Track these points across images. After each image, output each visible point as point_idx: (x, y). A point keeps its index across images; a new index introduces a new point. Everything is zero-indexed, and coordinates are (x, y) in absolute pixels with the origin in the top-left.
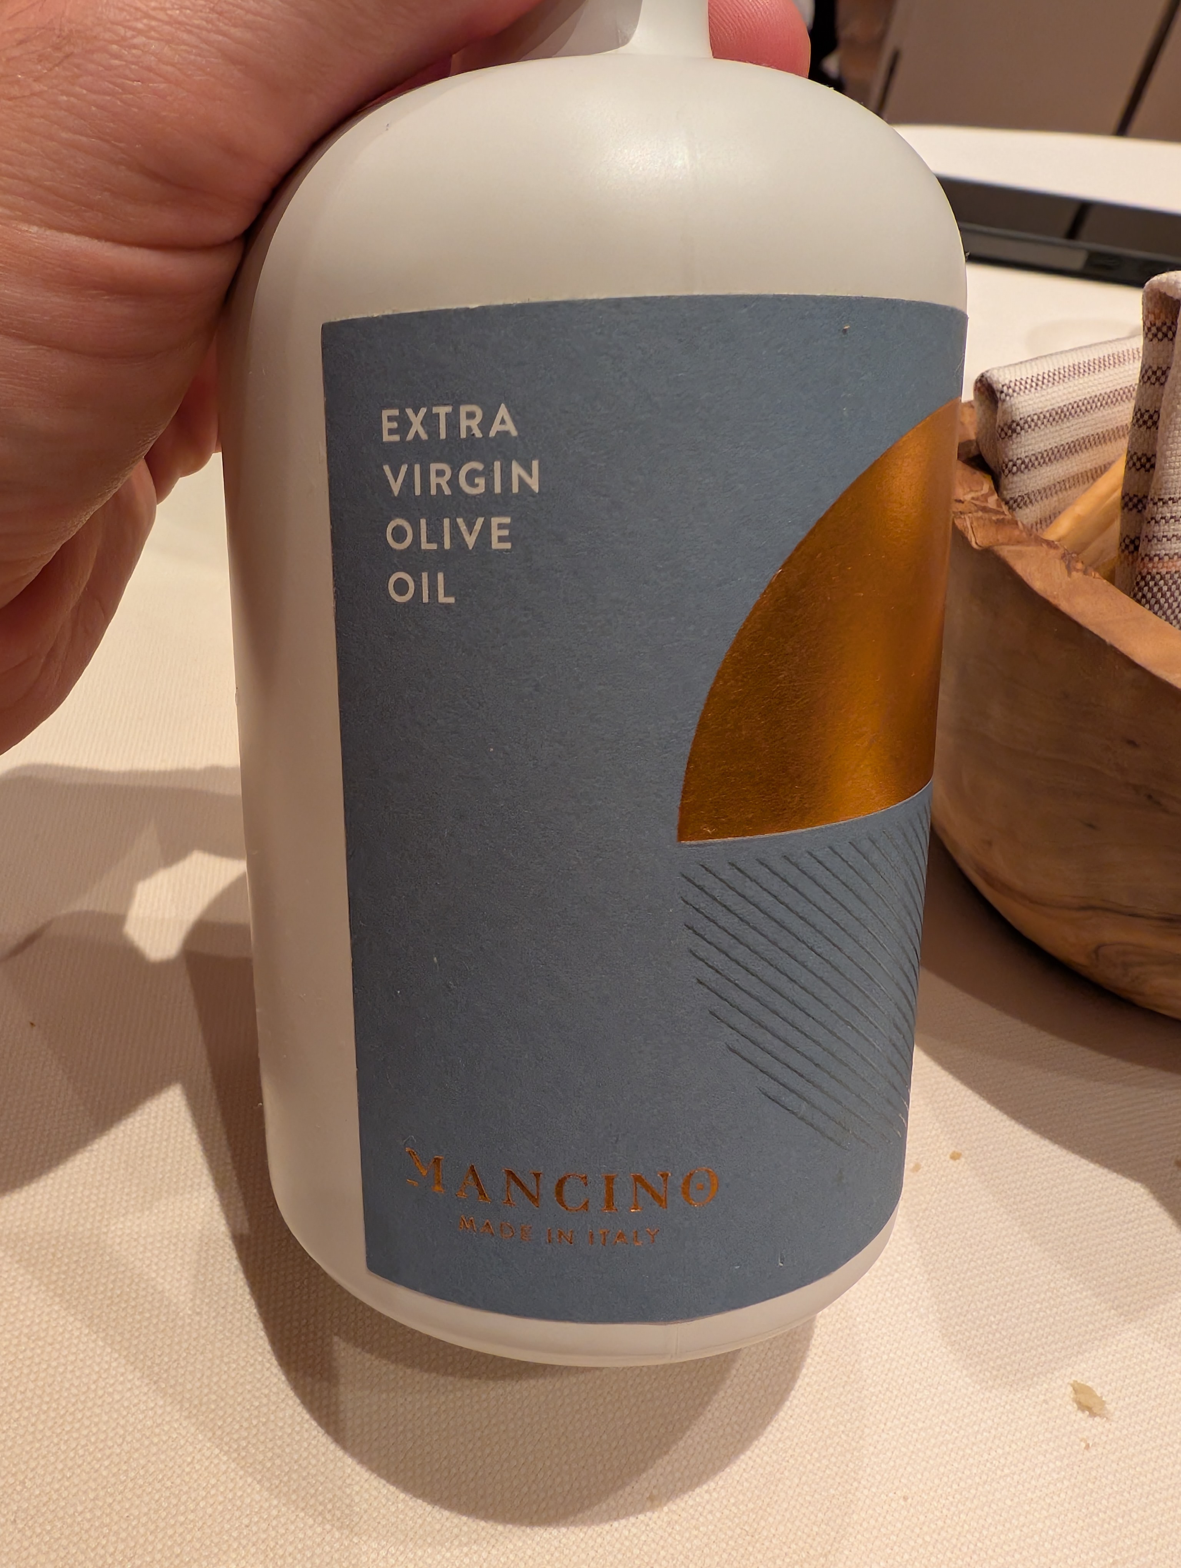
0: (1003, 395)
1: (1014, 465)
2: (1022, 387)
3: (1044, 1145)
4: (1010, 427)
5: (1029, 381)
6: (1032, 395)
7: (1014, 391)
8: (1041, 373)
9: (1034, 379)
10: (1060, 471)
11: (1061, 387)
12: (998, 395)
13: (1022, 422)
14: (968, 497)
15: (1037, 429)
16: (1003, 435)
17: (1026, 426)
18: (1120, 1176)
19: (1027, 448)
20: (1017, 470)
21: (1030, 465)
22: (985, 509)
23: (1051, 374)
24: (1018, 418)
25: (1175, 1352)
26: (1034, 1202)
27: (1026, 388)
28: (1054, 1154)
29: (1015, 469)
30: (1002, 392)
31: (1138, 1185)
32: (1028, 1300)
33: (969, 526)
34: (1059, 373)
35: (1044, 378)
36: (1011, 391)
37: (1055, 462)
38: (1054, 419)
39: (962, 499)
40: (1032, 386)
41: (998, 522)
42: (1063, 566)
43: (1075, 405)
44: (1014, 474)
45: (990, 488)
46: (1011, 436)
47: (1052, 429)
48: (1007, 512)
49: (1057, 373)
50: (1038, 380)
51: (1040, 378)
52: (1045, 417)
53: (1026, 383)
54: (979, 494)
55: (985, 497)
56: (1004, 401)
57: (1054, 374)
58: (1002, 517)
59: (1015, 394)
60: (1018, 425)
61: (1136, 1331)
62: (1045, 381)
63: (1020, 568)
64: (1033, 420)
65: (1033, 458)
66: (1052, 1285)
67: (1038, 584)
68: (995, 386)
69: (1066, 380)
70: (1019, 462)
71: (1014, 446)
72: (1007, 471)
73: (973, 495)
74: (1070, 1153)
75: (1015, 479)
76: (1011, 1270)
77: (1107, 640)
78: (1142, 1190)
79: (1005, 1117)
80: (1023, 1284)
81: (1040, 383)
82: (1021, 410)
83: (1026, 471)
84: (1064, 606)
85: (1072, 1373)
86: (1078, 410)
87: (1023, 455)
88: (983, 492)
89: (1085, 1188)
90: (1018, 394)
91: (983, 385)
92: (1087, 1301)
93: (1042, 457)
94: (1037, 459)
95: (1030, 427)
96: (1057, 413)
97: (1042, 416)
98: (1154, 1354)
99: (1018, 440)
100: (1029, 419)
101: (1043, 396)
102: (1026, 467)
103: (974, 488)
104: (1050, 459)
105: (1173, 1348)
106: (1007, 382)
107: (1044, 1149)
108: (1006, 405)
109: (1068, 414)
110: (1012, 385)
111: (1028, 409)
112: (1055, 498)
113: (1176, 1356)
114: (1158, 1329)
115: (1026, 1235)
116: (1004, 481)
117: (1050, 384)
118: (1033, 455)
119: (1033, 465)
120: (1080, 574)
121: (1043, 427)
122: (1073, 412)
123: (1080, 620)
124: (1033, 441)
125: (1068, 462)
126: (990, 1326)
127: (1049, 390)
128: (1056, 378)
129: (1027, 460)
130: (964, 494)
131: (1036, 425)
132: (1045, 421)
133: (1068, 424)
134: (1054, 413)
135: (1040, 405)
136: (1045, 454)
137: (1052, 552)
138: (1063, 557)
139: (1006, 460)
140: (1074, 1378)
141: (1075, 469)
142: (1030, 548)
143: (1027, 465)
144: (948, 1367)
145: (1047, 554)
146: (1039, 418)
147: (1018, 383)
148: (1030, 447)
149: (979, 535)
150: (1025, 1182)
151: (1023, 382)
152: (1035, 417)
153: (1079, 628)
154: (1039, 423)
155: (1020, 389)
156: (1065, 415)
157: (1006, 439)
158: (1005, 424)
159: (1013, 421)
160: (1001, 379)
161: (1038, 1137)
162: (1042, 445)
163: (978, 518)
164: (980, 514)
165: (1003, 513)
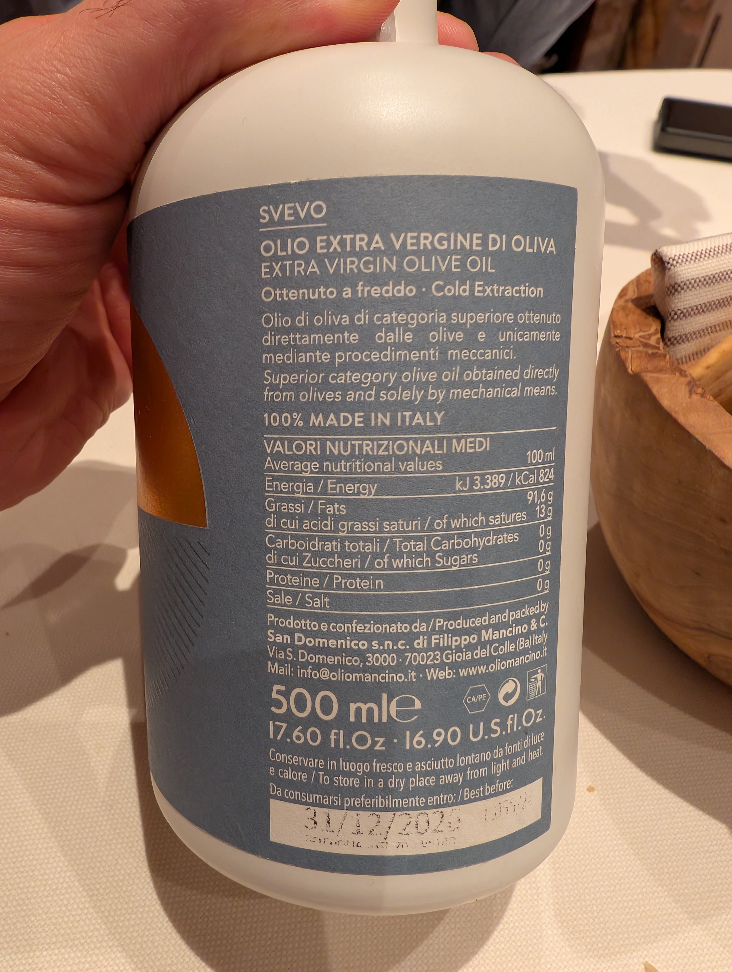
0: (669, 265)
1: (675, 314)
2: (684, 260)
3: (658, 789)
4: (673, 287)
5: (690, 256)
6: (691, 266)
7: (677, 262)
8: (700, 251)
9: (694, 255)
10: (712, 318)
11: (715, 260)
12: (666, 264)
13: (682, 284)
14: (637, 336)
15: (693, 289)
16: (669, 292)
17: (685, 287)
18: (711, 818)
19: (685, 303)
20: (678, 318)
21: (687, 314)
22: (646, 345)
23: (708, 251)
24: (679, 281)
25: (728, 951)
26: (643, 829)
27: (687, 260)
28: (664, 796)
29: (676, 317)
30: (668, 263)
31: (724, 826)
32: (625, 898)
33: (630, 356)
34: (715, 250)
35: (702, 253)
36: (675, 262)
37: (707, 312)
38: (707, 283)
39: (632, 336)
40: (691, 259)
41: (654, 355)
42: (687, 389)
43: (725, 273)
44: (675, 320)
45: (657, 329)
46: (674, 294)
47: (706, 290)
48: (661, 348)
49: (712, 250)
50: (697, 255)
51: (699, 254)
52: (700, 281)
53: (688, 257)
54: (646, 333)
55: (650, 336)
56: (670, 269)
57: (710, 251)
58: (655, 351)
59: (678, 265)
60: (679, 286)
61: (701, 932)
62: (703, 256)
63: (655, 390)
64: (690, 283)
65: (690, 310)
66: (644, 890)
67: (665, 403)
68: (664, 258)
69: (719, 255)
70: (680, 312)
71: (676, 301)
72: (670, 318)
73: (642, 334)
74: (676, 797)
75: (676, 323)
76: (616, 876)
77: (707, 446)
78: (726, 830)
79: (633, 765)
80: (623, 886)
81: (698, 257)
82: (682, 276)
83: (684, 318)
84: (681, 419)
85: (646, 956)
86: (727, 276)
87: (682, 308)
88: (650, 332)
89: (683, 823)
90: (681, 264)
91: (657, 257)
92: (668, 905)
93: (697, 309)
94: (692, 310)
95: (688, 288)
96: (710, 278)
97: (698, 280)
98: (711, 950)
99: (679, 296)
100: (688, 282)
101: (700, 266)
102: (684, 316)
103: (643, 329)
104: (703, 311)
105: (727, 949)
106: (673, 256)
107: (658, 792)
108: (670, 273)
109: (718, 279)
110: (676, 258)
111: (687, 275)
112: (708, 337)
113: (728, 954)
114: (718, 933)
115: (632, 851)
116: (668, 325)
117: (706, 258)
118: (690, 307)
119: (689, 314)
120: (698, 397)
121: (698, 288)
122: (723, 277)
123: (691, 430)
124: (690, 298)
125: (718, 313)
126: (593, 914)
127: (705, 263)
128: (712, 254)
129: (685, 311)
130: (635, 334)
131: (693, 287)
132: (700, 284)
133: (718, 286)
134: (707, 278)
135: (697, 273)
136: (699, 307)
137: (682, 379)
138: (689, 383)
139: (670, 310)
140: (647, 959)
141: (724, 317)
142: (667, 376)
143: (685, 314)
144: (556, 938)
145: (677, 381)
146: (695, 282)
147: (681, 257)
148: (688, 302)
149: (635, 364)
150: (639, 813)
151: (685, 257)
152: (693, 281)
153: (690, 436)
154: (696, 285)
155: (682, 261)
156: (716, 280)
157: (671, 296)
158: (670, 285)
159: (676, 283)
160: (668, 254)
161: (655, 783)
162: (697, 300)
163: (638, 351)
164: (641, 348)
165: (658, 348)
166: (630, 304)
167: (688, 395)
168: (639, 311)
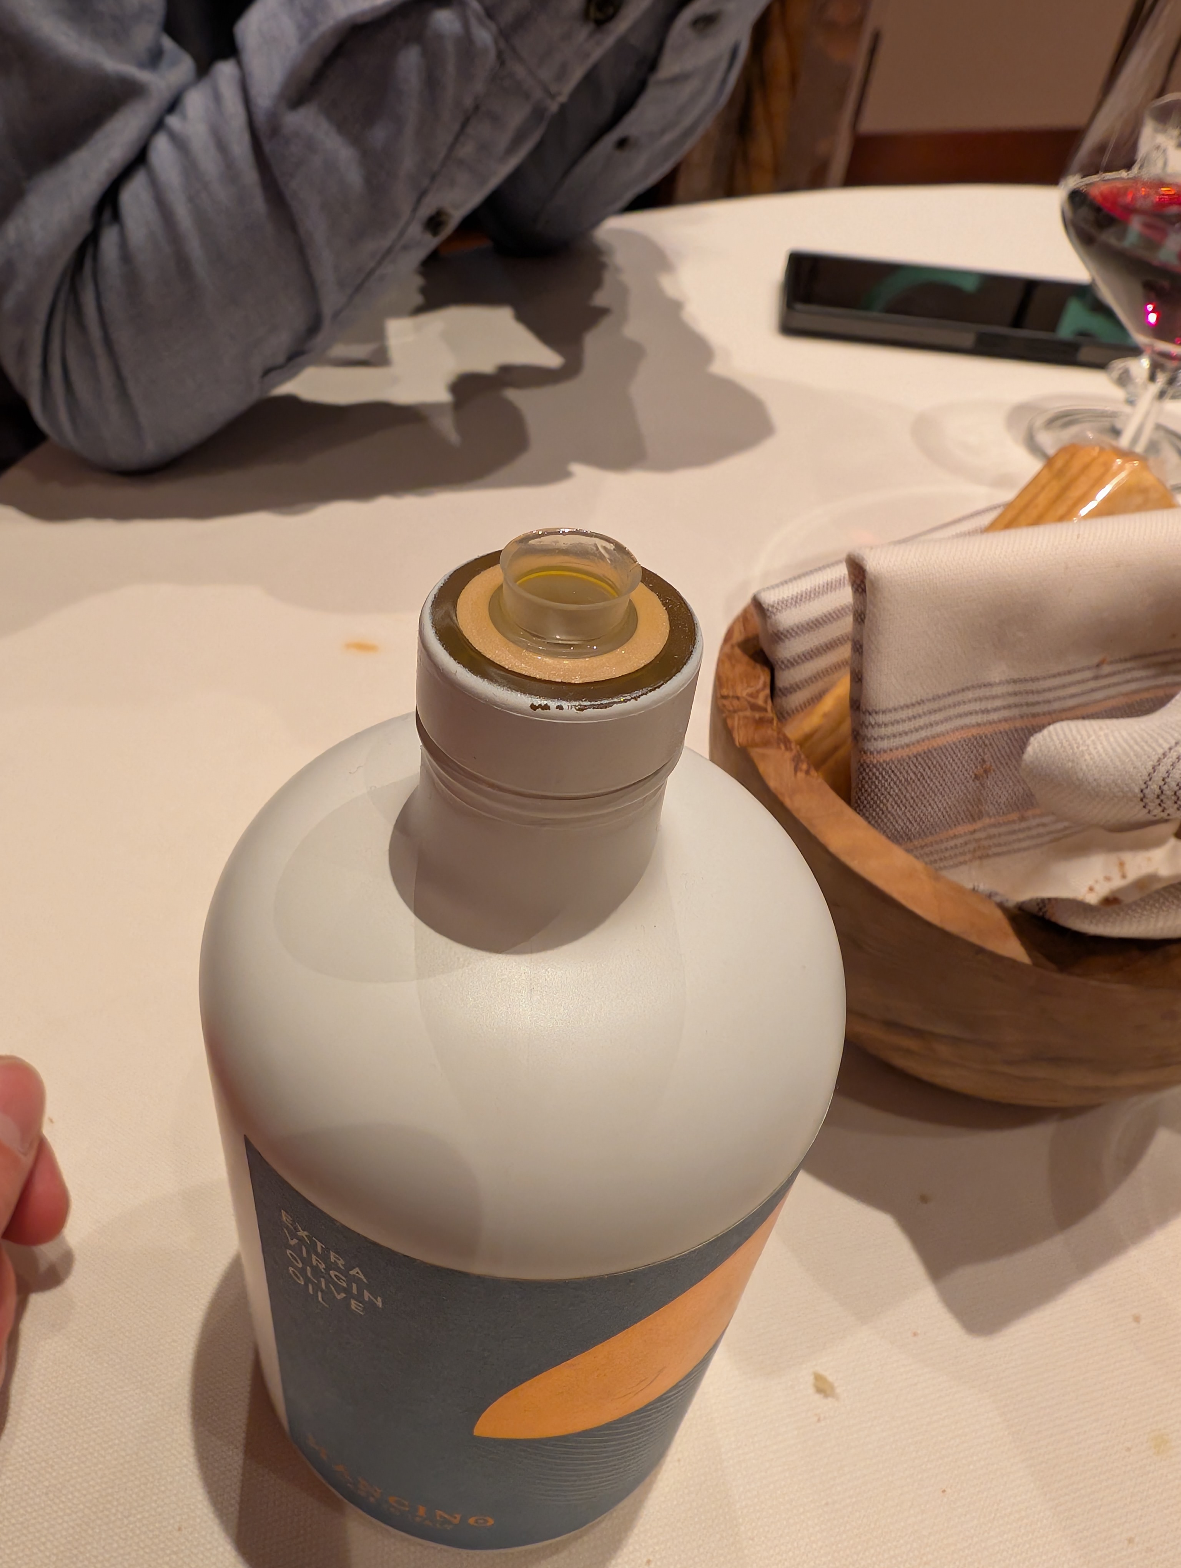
0: (770, 612)
1: (784, 662)
4: (777, 635)
5: (789, 600)
7: (778, 608)
8: (800, 592)
9: (794, 598)
10: (821, 663)
11: (816, 602)
12: (767, 612)
13: (785, 633)
14: (744, 694)
15: (796, 637)
16: (774, 639)
17: (789, 636)
19: (791, 651)
20: (784, 667)
21: (795, 662)
22: (754, 707)
24: (782, 629)
27: (787, 606)
29: (783, 665)
30: (770, 609)
33: (736, 724)
34: (815, 590)
36: (776, 608)
37: (815, 657)
38: (812, 626)
39: (739, 695)
40: (791, 604)
41: (761, 719)
42: (793, 764)
45: (766, 682)
46: (779, 642)
47: (811, 634)
48: (770, 708)
49: (812, 590)
51: (799, 596)
52: (803, 627)
53: (787, 601)
54: (755, 689)
55: (758, 692)
56: (771, 616)
57: (811, 592)
58: (762, 714)
59: (777, 612)
60: (782, 634)
62: (803, 599)
63: (762, 767)
64: (792, 631)
67: (772, 782)
68: (764, 604)
71: (781, 649)
72: (779, 667)
73: (749, 690)
75: (786, 673)
81: (798, 601)
82: (784, 623)
83: (793, 667)
84: (787, 802)
87: (787, 656)
88: (759, 687)
90: (779, 611)
91: (754, 601)
93: (804, 656)
94: (798, 658)
95: (792, 635)
96: (813, 622)
97: (801, 626)
99: (784, 645)
100: (790, 631)
101: (803, 609)
103: (751, 684)
106: (772, 604)
108: (772, 620)
110: (776, 605)
111: (789, 622)
116: (777, 677)
117: (807, 601)
118: (797, 655)
119: (797, 662)
120: (804, 774)
124: (795, 645)
125: (827, 655)
127: (806, 606)
129: (792, 659)
130: (742, 691)
131: (796, 633)
133: (824, 629)
134: (810, 622)
135: (799, 618)
136: (807, 652)
137: (788, 750)
138: (794, 759)
139: (779, 658)
142: (773, 748)
143: (793, 663)
145: (783, 754)
146: (798, 628)
147: (780, 603)
148: (794, 650)
149: (742, 734)
152: (794, 629)
154: (799, 631)
155: (782, 607)
157: (776, 643)
158: (774, 632)
159: (779, 631)
160: (768, 600)
162: (804, 645)
163: (746, 717)
164: (748, 713)
165: (766, 710)
166: (738, 651)
167: (793, 772)
168: (745, 659)
